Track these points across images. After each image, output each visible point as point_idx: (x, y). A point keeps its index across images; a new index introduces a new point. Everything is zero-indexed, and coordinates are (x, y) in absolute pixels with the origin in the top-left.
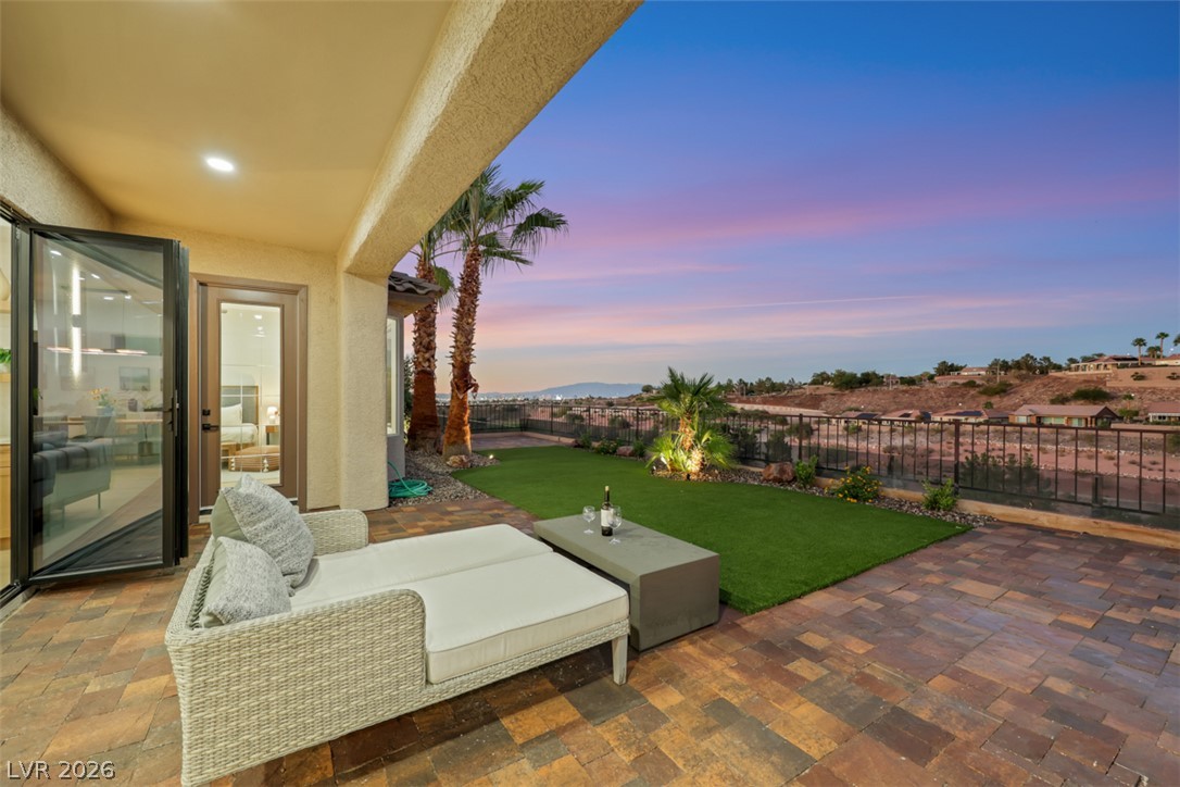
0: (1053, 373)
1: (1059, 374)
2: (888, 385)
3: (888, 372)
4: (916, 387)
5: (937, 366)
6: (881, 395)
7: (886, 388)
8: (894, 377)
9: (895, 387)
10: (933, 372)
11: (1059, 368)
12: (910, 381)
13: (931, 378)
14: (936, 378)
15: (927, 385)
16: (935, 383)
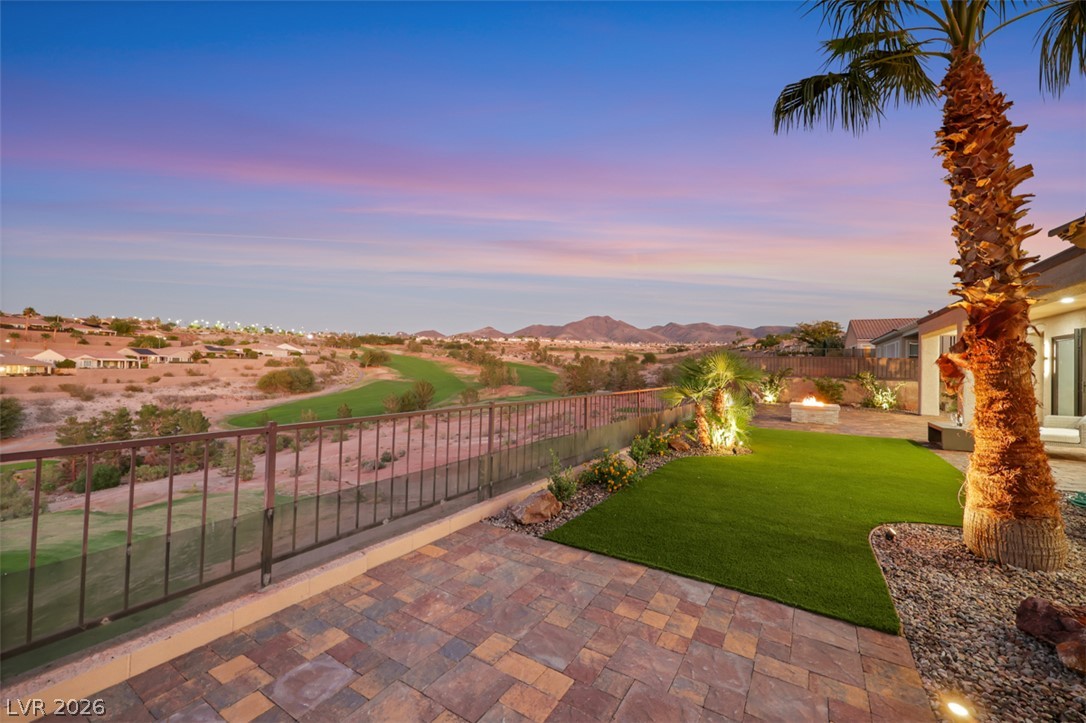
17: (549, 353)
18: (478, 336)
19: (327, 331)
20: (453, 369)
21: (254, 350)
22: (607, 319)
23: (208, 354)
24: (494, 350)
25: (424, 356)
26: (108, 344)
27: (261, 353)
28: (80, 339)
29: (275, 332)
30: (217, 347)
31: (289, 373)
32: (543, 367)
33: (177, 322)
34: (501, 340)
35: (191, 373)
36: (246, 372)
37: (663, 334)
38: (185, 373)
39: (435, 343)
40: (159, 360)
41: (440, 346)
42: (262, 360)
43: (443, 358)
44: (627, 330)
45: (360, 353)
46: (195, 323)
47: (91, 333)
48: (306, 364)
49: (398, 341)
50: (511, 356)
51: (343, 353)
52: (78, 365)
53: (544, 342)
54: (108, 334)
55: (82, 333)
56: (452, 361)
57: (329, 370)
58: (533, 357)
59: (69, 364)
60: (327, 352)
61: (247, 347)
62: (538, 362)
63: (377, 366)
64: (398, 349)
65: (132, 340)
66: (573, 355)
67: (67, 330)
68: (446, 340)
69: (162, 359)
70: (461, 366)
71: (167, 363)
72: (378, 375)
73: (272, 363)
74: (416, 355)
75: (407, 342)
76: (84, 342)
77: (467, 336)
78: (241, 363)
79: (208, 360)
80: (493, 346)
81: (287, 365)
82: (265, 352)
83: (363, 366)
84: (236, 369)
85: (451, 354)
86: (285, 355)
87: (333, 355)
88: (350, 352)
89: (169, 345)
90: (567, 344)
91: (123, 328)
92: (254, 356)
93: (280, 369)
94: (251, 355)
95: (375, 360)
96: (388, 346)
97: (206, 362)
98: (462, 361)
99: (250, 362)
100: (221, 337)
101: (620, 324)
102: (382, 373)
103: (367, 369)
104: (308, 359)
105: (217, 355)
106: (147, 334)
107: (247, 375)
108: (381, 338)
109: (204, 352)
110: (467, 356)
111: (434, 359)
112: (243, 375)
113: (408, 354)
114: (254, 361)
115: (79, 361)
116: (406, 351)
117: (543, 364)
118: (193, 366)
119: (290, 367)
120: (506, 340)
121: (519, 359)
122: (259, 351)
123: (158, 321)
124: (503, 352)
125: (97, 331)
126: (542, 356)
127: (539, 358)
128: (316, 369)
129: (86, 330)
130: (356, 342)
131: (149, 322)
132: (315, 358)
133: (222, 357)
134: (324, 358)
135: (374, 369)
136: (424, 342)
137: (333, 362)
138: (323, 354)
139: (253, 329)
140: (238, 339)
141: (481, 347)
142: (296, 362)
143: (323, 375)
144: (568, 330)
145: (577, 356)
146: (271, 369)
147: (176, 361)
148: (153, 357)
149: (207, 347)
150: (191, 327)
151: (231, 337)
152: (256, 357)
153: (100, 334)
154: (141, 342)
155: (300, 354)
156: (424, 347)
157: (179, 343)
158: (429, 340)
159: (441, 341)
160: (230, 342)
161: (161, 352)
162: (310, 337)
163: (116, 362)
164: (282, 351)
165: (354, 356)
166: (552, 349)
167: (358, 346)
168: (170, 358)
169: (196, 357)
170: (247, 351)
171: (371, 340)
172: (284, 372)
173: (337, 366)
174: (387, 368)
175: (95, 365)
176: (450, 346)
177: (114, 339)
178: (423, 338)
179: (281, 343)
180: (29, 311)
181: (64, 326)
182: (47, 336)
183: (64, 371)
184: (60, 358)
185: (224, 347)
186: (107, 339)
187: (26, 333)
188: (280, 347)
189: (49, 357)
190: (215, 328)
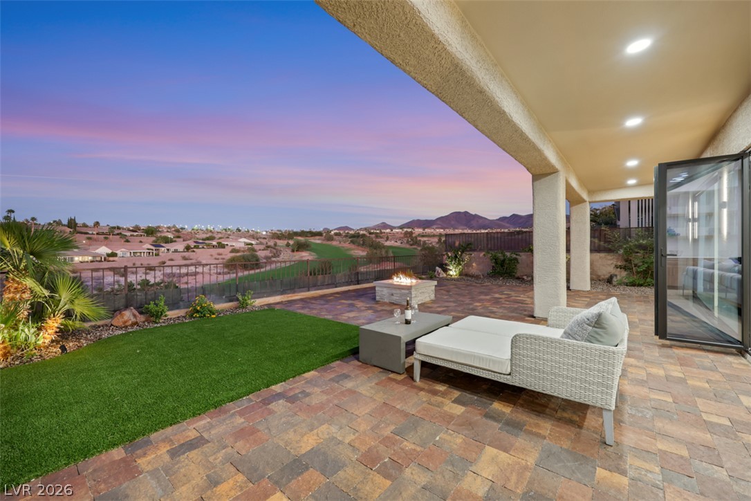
17: (419, 239)
18: (373, 229)
19: (275, 229)
20: (352, 252)
21: (223, 243)
22: (466, 213)
23: (195, 246)
24: (381, 238)
25: (334, 243)
26: (141, 242)
27: (227, 245)
28: (125, 240)
29: (243, 231)
30: (201, 241)
31: (243, 257)
32: (414, 248)
33: (186, 227)
34: (388, 231)
35: (185, 258)
36: (218, 257)
37: (508, 223)
38: (180, 258)
39: (344, 234)
40: (166, 251)
41: (346, 236)
42: (228, 249)
43: (347, 245)
44: (481, 221)
45: (291, 242)
46: (196, 227)
47: (131, 235)
48: (255, 251)
49: (319, 234)
50: (393, 242)
51: (282, 243)
52: (119, 255)
53: (418, 231)
54: (141, 235)
55: (126, 236)
56: (352, 246)
57: (270, 255)
58: (408, 242)
59: (114, 255)
60: (271, 243)
61: (220, 241)
62: (411, 245)
63: (303, 251)
64: (319, 239)
65: (154, 239)
66: (436, 240)
67: (118, 234)
68: (350, 232)
69: (168, 250)
70: (358, 250)
71: (170, 252)
72: (302, 257)
73: (234, 251)
74: (329, 243)
75: (324, 234)
76: (127, 241)
77: (365, 229)
78: (215, 251)
79: (195, 250)
80: (381, 235)
81: (243, 251)
82: (230, 244)
83: (293, 251)
84: (212, 255)
85: (351, 241)
86: (243, 245)
87: (275, 245)
88: (285, 242)
89: (175, 241)
90: (435, 232)
91: (150, 232)
92: (223, 246)
93: (238, 254)
94: (221, 246)
95: (300, 247)
96: (312, 238)
97: (194, 251)
98: (358, 246)
99: (221, 250)
101: (476, 217)
102: (305, 255)
103: (295, 253)
104: (256, 247)
105: (200, 247)
106: (163, 235)
107: (218, 259)
108: (308, 232)
109: (192, 245)
110: (362, 242)
111: (340, 245)
112: (216, 259)
113: (325, 242)
114: (223, 250)
115: (119, 253)
116: (324, 240)
117: (415, 247)
118: (186, 254)
119: (245, 253)
120: (392, 230)
121: (398, 244)
122: (226, 243)
123: (174, 226)
124: (387, 239)
125: (135, 234)
126: (414, 241)
127: (411, 242)
128: (261, 254)
129: (128, 234)
130: (291, 235)
131: (169, 228)
132: (262, 247)
133: (203, 248)
134: (268, 247)
135: (300, 253)
136: (336, 234)
137: (274, 249)
138: (269, 244)
139: (229, 229)
140: (217, 236)
141: (373, 236)
142: (249, 249)
143: (267, 258)
144: (438, 222)
145: (440, 240)
146: (233, 254)
147: (176, 251)
148: (163, 249)
149: (195, 242)
150: (193, 229)
151: (215, 235)
152: (224, 247)
153: (137, 236)
154: (158, 240)
155: (252, 244)
156: (335, 237)
157: (182, 239)
158: (340, 233)
159: (348, 233)
160: (212, 238)
161: (168, 246)
162: (264, 233)
163: (141, 253)
164: (241, 243)
165: (288, 245)
166: (423, 236)
167: (292, 238)
168: (172, 249)
169: (188, 248)
170: (219, 243)
171: (303, 234)
172: (240, 256)
173: (277, 252)
174: (308, 252)
175: (128, 254)
176: (353, 236)
177: (144, 239)
178: (336, 231)
179: (241, 237)
180: (97, 224)
181: (116, 232)
182: (106, 238)
183: (111, 259)
184: (109, 251)
185: (207, 242)
186: (140, 239)
187: (95, 236)
188: (240, 240)
189: (104, 250)
190: (207, 230)
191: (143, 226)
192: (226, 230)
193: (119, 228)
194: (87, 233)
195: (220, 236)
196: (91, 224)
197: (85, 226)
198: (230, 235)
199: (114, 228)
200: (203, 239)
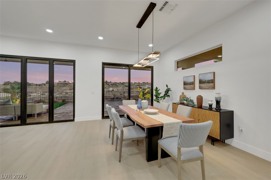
0: (69, 85)
1: (70, 85)
2: (32, 86)
3: (32, 83)
4: (40, 87)
5: (46, 82)
6: (30, 88)
7: (32, 87)
8: (34, 84)
9: (35, 86)
10: (45, 83)
11: (70, 84)
12: (40, 85)
13: (45, 84)
14: (46, 85)
15: (44, 86)
16: (46, 86)
46: (136, 82)
59: (113, 90)
61: (140, 86)
69: (126, 89)
76: (117, 86)
79: (133, 89)
82: (143, 87)
86: (147, 88)
100: (139, 84)
125: (119, 84)
129: (117, 84)
133: (135, 88)
163: (119, 89)
175: (116, 90)
179: (147, 85)
180: (111, 82)
181: (115, 84)
182: (112, 86)
183: (113, 91)
184: (112, 89)
185: (137, 87)
186: (120, 86)
187: (110, 85)
188: (146, 86)
189: (111, 89)
190: (138, 83)
191: (122, 82)
192: (143, 83)
193: (116, 83)
194: (109, 84)
195: (141, 84)
196: (110, 82)
197: (109, 82)
198: (144, 84)
199: (115, 83)
200: (136, 86)
